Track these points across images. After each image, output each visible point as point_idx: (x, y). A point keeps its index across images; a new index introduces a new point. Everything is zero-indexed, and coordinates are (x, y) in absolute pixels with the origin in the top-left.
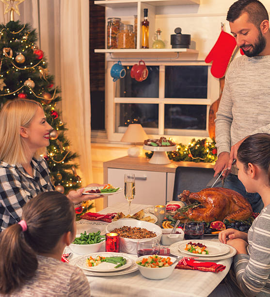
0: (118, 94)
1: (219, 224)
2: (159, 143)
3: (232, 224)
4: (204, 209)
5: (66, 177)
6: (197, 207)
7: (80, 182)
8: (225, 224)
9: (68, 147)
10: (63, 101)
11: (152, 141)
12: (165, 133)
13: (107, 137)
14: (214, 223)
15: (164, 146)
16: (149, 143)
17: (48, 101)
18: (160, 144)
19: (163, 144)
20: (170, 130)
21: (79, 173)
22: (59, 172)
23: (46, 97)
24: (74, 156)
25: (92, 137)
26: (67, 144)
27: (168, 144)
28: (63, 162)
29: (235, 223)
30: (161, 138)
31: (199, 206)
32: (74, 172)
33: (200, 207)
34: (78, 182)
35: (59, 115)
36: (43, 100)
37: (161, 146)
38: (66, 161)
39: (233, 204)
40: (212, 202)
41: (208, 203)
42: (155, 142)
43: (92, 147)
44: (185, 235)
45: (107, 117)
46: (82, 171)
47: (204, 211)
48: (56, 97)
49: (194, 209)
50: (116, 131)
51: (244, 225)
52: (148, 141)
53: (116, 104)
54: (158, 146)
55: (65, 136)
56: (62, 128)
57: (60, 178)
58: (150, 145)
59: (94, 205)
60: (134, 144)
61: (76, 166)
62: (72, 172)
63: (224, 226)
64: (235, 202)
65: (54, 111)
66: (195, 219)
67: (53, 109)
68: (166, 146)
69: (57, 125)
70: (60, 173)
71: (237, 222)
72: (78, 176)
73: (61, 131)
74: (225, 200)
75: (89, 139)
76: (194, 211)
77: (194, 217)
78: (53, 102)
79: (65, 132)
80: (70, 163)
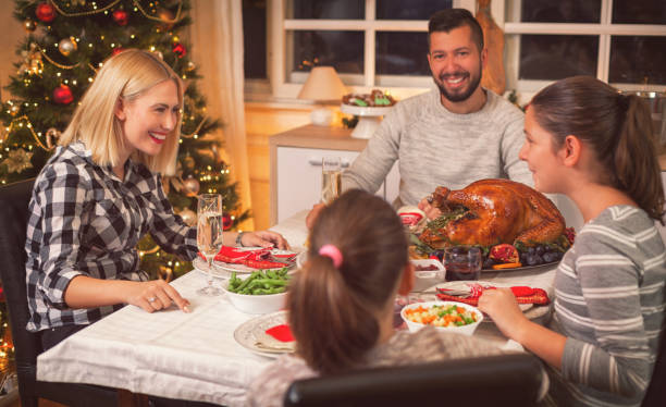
0: (291, 13)
1: (507, 249)
2: (369, 100)
3: (531, 250)
4: (476, 221)
5: (201, 163)
6: (462, 219)
7: (227, 172)
8: (518, 250)
9: (204, 109)
10: (193, 26)
11: (357, 97)
12: (377, 83)
13: (270, 91)
14: (497, 249)
15: (379, 106)
16: (352, 100)
17: (167, 24)
18: (372, 103)
19: (378, 101)
20: (385, 79)
21: (224, 156)
22: (188, 154)
23: (164, 18)
24: (215, 126)
25: (247, 91)
26: (201, 104)
27: (386, 102)
28: (196, 137)
29: (535, 248)
30: (374, 92)
31: (467, 216)
32: (216, 155)
33: (470, 217)
34: (223, 172)
35: (187, 51)
36: (159, 23)
37: (375, 106)
38: (201, 134)
39: (530, 212)
40: (492, 207)
41: (483, 208)
42: (363, 99)
43: (247, 109)
44: (447, 272)
45: (271, 54)
46: (228, 152)
47: (478, 226)
48: (182, 17)
49: (458, 221)
50: (288, 80)
51: (551, 251)
52: (350, 97)
53: (288, 32)
54: (369, 105)
55: (198, 88)
56: (192, 75)
57: (191, 164)
58: (354, 104)
59: (250, 213)
60: (322, 104)
61: (219, 144)
62: (211, 154)
63: (515, 253)
64: (533, 208)
65: (178, 44)
66: (461, 240)
67: (176, 39)
68: (383, 106)
69: (183, 70)
70: (191, 156)
71: (537, 245)
72: (222, 163)
73: (190, 81)
74: (516, 203)
75: (240, 95)
76: (459, 226)
77: (459, 237)
78: (176, 28)
79: (199, 82)
80: (208, 137)
